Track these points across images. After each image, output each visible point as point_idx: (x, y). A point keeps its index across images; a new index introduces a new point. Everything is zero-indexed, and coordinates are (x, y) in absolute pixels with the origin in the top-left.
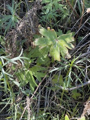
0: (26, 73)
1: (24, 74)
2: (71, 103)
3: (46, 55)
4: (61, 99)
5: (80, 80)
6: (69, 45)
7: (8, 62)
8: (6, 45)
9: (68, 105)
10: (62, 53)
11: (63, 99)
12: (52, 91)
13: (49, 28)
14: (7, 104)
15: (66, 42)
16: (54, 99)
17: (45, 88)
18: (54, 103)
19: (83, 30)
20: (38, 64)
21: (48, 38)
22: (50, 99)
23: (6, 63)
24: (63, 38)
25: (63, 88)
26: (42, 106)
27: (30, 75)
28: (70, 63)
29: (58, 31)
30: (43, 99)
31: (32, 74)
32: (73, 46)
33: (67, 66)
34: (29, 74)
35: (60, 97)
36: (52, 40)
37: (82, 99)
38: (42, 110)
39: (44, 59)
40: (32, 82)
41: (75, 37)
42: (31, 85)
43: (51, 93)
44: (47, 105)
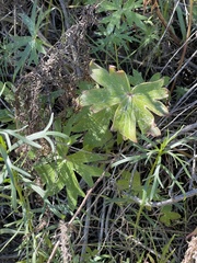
0: (60, 165)
1: (54, 168)
2: (158, 235)
3: (105, 128)
4: (136, 226)
5: (178, 184)
6: (157, 105)
7: (20, 142)
8: (17, 104)
9: (152, 238)
10: (140, 125)
11: (140, 225)
12: (115, 206)
13: (112, 67)
14: (16, 232)
15: (149, 98)
16: (119, 224)
17: (101, 200)
18: (121, 232)
19: (187, 72)
20: (86, 146)
21: (111, 90)
22: (110, 223)
23: (15, 145)
24: (144, 91)
25: (141, 202)
26: (93, 238)
27: (68, 171)
28: (159, 146)
29: (131, 74)
30: (94, 223)
31: (72, 169)
32: (165, 109)
33: (151, 152)
34: (65, 168)
35: (134, 219)
36: (118, 94)
37: (182, 226)
38: (93, 248)
39: (100, 136)
40: (73, 187)
41: (169, 88)
42: (69, 192)
43: (113, 211)
44: (104, 237)
